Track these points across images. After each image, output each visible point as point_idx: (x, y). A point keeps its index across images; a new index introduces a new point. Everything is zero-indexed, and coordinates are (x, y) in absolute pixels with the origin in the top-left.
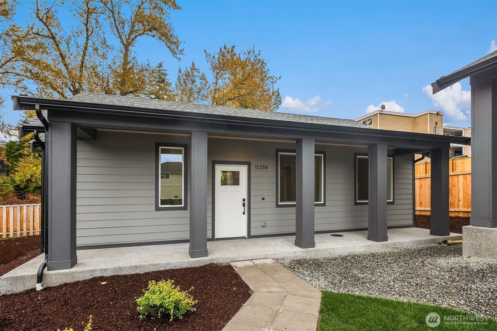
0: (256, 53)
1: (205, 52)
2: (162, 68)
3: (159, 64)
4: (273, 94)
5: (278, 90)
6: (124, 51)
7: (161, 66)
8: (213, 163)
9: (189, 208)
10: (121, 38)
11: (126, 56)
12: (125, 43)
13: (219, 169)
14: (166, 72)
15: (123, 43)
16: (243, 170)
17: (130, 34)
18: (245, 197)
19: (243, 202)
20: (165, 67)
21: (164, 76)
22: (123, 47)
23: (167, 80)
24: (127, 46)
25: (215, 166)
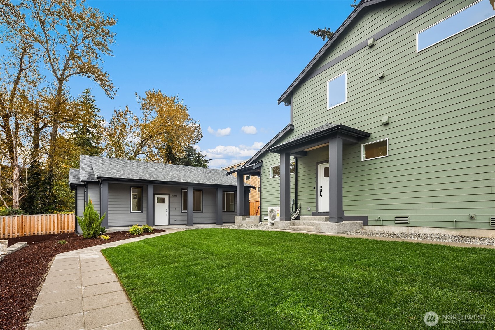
0: (180, 100)
2: (89, 94)
3: (86, 90)
4: (195, 128)
5: (199, 126)
6: (58, 84)
7: (88, 93)
8: (154, 194)
9: (144, 212)
10: (55, 73)
11: (60, 89)
12: (60, 77)
14: (93, 98)
15: (57, 78)
16: (166, 197)
17: (64, 71)
18: (168, 208)
19: (166, 210)
20: (92, 93)
21: (92, 102)
22: (57, 81)
23: (95, 106)
24: (61, 81)
25: (155, 196)
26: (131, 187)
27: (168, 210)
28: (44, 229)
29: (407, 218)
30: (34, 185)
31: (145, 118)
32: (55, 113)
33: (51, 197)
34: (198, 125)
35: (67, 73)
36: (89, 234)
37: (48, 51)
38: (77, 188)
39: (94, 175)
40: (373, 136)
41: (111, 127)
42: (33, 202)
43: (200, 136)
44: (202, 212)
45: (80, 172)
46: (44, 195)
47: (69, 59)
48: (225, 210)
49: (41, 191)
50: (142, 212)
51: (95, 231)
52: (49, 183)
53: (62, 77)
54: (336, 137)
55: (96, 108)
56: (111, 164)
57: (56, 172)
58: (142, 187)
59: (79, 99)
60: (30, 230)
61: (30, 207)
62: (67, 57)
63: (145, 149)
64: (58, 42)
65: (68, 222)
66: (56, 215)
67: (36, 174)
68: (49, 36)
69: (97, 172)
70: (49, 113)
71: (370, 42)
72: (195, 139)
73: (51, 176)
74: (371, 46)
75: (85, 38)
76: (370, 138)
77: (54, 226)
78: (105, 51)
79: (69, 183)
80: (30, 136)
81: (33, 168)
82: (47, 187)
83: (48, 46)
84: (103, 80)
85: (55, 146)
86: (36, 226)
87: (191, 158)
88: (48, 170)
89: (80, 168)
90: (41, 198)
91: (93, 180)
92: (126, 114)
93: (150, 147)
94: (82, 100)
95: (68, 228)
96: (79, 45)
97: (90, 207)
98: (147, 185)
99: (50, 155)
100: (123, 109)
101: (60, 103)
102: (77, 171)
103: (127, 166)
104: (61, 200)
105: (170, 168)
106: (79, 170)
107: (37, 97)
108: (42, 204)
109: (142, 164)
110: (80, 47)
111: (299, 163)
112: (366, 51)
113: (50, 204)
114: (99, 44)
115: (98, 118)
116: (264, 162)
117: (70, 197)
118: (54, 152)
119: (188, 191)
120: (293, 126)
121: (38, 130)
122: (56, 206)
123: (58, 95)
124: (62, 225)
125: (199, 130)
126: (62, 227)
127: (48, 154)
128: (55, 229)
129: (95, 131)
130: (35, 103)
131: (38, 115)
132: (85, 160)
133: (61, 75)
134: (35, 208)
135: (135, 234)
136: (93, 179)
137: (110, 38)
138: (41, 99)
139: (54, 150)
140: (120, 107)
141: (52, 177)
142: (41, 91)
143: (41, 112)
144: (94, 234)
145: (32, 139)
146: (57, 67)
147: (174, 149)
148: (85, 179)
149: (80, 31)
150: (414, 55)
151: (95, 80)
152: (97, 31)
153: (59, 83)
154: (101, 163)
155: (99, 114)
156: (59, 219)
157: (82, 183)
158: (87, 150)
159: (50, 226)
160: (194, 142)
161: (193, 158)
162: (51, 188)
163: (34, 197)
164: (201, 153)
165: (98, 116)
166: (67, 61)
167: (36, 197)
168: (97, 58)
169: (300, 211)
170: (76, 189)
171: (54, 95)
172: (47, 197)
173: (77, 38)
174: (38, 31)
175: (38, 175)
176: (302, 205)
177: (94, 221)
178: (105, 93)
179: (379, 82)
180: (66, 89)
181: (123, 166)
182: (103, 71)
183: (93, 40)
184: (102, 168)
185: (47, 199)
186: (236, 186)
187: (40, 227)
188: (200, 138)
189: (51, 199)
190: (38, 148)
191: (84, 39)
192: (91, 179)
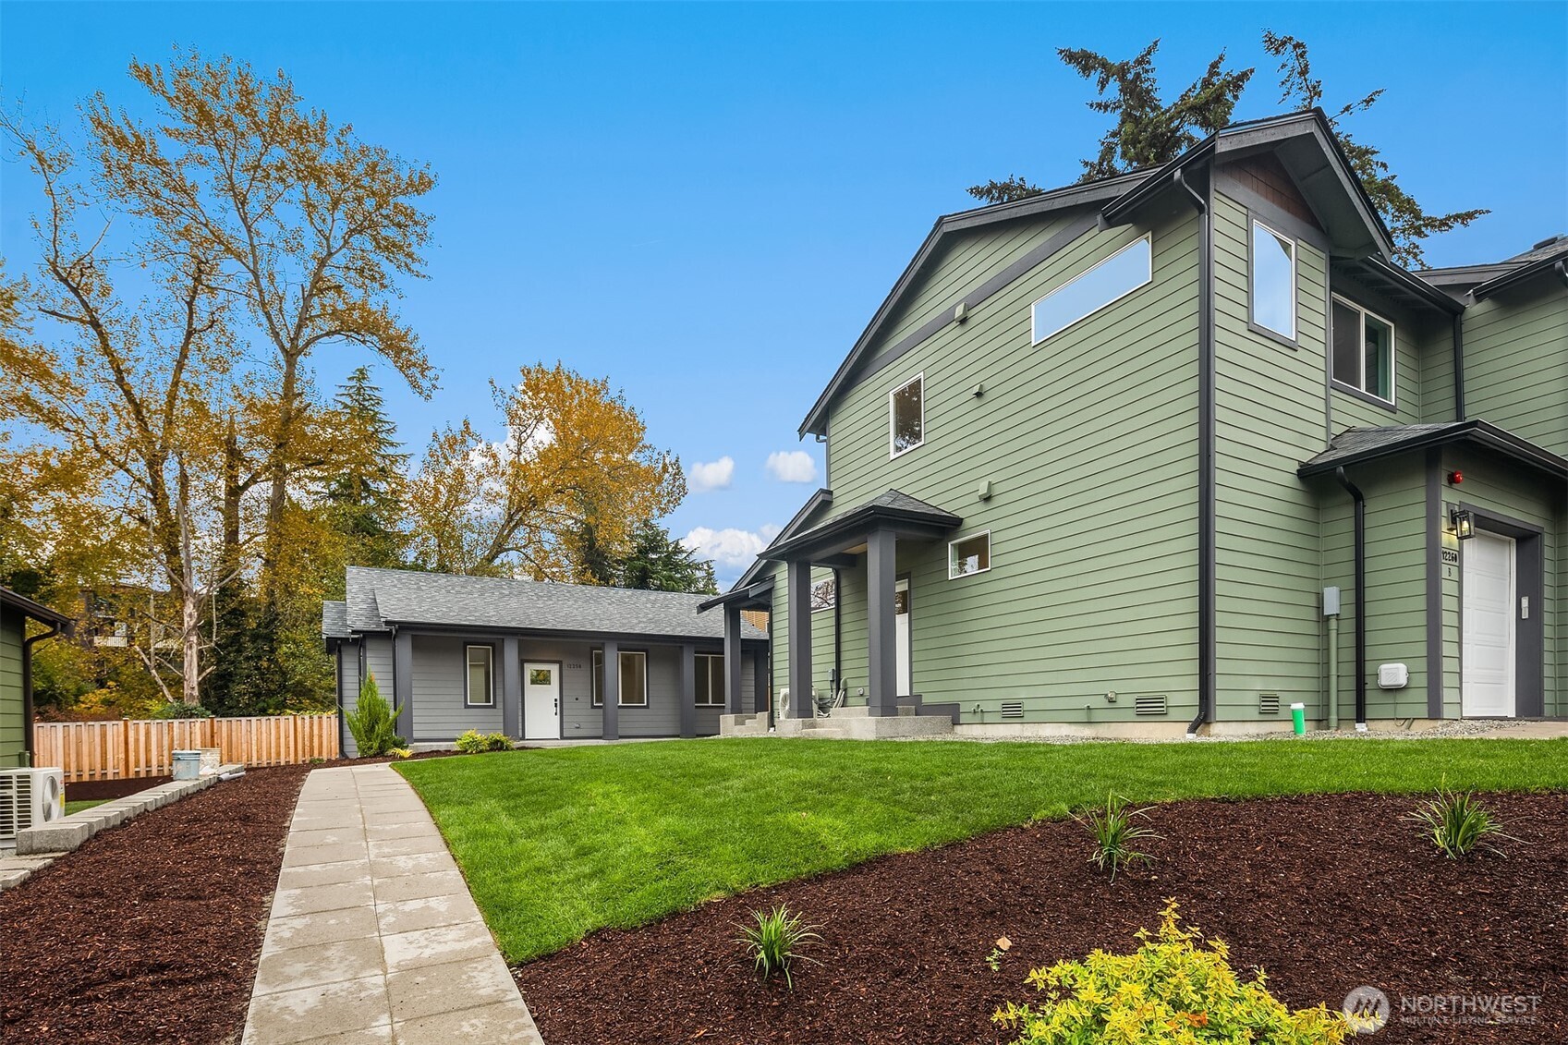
0: (614, 393)
1: (491, 382)
2: (365, 384)
3: (358, 370)
4: (665, 469)
5: (677, 461)
6: (283, 363)
7: (364, 378)
8: (522, 662)
9: (500, 705)
10: (276, 335)
11: (290, 379)
12: (288, 346)
13: (530, 669)
14: (377, 393)
15: (282, 347)
16: (554, 669)
17: (299, 327)
18: (557, 697)
19: (554, 702)
20: (374, 379)
21: (373, 405)
22: (281, 357)
23: (381, 416)
24: (291, 355)
25: (526, 665)
26: (466, 644)
27: (558, 702)
28: (264, 754)
29: (1018, 706)
30: (228, 642)
31: (519, 449)
32: (279, 446)
33: (272, 674)
34: (673, 461)
35: (307, 333)
36: (370, 748)
37: (256, 276)
38: (342, 648)
39: (378, 616)
40: (968, 523)
41: (425, 480)
42: (227, 687)
43: (680, 492)
44: (647, 707)
45: (349, 610)
46: (256, 669)
47: (311, 295)
48: (708, 703)
49: (248, 659)
50: (494, 707)
51: (383, 741)
52: (267, 636)
53: (294, 346)
54: (877, 530)
55: (385, 422)
56: (419, 588)
57: (286, 607)
58: (493, 645)
59: (339, 398)
60: (231, 756)
61: (221, 701)
62: (307, 289)
63: (520, 535)
64: (281, 251)
65: (320, 736)
66: (291, 718)
67: (233, 612)
68: (258, 234)
69: (385, 610)
70: (261, 444)
71: (959, 312)
72: (666, 501)
73: (272, 620)
74: (963, 321)
75: (352, 232)
76: (962, 528)
77: (288, 747)
78: (406, 265)
79: (324, 637)
80: (215, 508)
81: (227, 595)
82: (262, 648)
83: (255, 263)
84: (402, 350)
85: (280, 535)
86: (244, 746)
87: (654, 557)
88: (265, 600)
89: (348, 601)
90: (248, 677)
91: (379, 630)
92: (463, 442)
93: (535, 529)
94: (348, 401)
95: (320, 753)
96: (336, 252)
97: (370, 689)
98: (503, 639)
99: (267, 561)
100: (457, 427)
101: (290, 418)
102: (342, 608)
103: (458, 592)
104: (299, 683)
105: (568, 594)
106: (345, 605)
107: (230, 402)
108: (252, 692)
109: (495, 585)
110: (339, 259)
111: (844, 583)
112: (952, 332)
113: (271, 693)
114: (389, 248)
115: (391, 451)
116: (777, 579)
117: (321, 674)
118: (279, 553)
119: (604, 652)
120: (830, 493)
121: (235, 492)
122: (285, 699)
123: (285, 395)
124: (307, 743)
125: (675, 474)
126: (307, 749)
127: (262, 557)
128: (289, 754)
129: (383, 487)
130: (226, 417)
131: (235, 449)
132: (359, 580)
133: (292, 339)
134: (235, 703)
135: (469, 751)
136: (378, 625)
137: (418, 229)
138: (241, 407)
139: (279, 545)
140: (448, 422)
141: (275, 619)
142: (238, 383)
143: (241, 441)
144: (380, 748)
145: (222, 517)
146: (281, 319)
147: (601, 534)
148: (360, 626)
149: (339, 214)
150: (1028, 350)
151: (380, 350)
152: (384, 212)
153: (287, 362)
154: (395, 586)
155: (393, 438)
156: (299, 729)
157: (353, 636)
158: (363, 545)
159: (278, 746)
160: (662, 509)
161: (659, 558)
162: (272, 651)
163: (230, 674)
164: (681, 543)
165: (392, 444)
166: (307, 299)
167: (236, 675)
168: (386, 287)
169: (845, 697)
170: (340, 651)
171: (275, 396)
172: (264, 674)
173: (330, 234)
174: (230, 223)
175: (240, 615)
176: (850, 683)
177: (380, 720)
178: (407, 383)
179: (976, 403)
180: (306, 377)
181: (448, 592)
182: (400, 326)
183: (372, 235)
184: (399, 600)
185: (262, 679)
186: (722, 640)
187: (254, 748)
188: (679, 499)
189: (272, 681)
190: (236, 542)
191: (349, 237)
192: (372, 627)
